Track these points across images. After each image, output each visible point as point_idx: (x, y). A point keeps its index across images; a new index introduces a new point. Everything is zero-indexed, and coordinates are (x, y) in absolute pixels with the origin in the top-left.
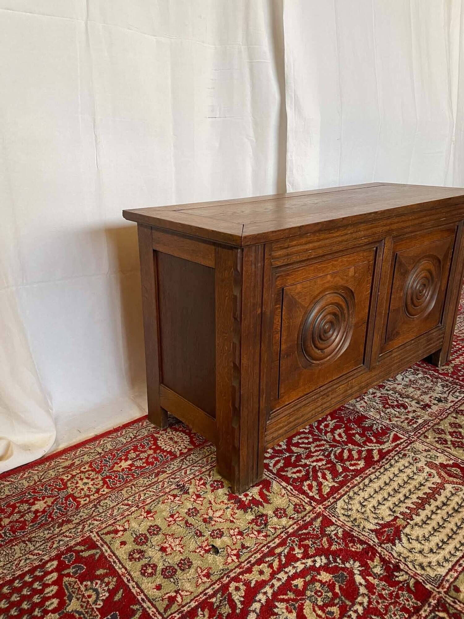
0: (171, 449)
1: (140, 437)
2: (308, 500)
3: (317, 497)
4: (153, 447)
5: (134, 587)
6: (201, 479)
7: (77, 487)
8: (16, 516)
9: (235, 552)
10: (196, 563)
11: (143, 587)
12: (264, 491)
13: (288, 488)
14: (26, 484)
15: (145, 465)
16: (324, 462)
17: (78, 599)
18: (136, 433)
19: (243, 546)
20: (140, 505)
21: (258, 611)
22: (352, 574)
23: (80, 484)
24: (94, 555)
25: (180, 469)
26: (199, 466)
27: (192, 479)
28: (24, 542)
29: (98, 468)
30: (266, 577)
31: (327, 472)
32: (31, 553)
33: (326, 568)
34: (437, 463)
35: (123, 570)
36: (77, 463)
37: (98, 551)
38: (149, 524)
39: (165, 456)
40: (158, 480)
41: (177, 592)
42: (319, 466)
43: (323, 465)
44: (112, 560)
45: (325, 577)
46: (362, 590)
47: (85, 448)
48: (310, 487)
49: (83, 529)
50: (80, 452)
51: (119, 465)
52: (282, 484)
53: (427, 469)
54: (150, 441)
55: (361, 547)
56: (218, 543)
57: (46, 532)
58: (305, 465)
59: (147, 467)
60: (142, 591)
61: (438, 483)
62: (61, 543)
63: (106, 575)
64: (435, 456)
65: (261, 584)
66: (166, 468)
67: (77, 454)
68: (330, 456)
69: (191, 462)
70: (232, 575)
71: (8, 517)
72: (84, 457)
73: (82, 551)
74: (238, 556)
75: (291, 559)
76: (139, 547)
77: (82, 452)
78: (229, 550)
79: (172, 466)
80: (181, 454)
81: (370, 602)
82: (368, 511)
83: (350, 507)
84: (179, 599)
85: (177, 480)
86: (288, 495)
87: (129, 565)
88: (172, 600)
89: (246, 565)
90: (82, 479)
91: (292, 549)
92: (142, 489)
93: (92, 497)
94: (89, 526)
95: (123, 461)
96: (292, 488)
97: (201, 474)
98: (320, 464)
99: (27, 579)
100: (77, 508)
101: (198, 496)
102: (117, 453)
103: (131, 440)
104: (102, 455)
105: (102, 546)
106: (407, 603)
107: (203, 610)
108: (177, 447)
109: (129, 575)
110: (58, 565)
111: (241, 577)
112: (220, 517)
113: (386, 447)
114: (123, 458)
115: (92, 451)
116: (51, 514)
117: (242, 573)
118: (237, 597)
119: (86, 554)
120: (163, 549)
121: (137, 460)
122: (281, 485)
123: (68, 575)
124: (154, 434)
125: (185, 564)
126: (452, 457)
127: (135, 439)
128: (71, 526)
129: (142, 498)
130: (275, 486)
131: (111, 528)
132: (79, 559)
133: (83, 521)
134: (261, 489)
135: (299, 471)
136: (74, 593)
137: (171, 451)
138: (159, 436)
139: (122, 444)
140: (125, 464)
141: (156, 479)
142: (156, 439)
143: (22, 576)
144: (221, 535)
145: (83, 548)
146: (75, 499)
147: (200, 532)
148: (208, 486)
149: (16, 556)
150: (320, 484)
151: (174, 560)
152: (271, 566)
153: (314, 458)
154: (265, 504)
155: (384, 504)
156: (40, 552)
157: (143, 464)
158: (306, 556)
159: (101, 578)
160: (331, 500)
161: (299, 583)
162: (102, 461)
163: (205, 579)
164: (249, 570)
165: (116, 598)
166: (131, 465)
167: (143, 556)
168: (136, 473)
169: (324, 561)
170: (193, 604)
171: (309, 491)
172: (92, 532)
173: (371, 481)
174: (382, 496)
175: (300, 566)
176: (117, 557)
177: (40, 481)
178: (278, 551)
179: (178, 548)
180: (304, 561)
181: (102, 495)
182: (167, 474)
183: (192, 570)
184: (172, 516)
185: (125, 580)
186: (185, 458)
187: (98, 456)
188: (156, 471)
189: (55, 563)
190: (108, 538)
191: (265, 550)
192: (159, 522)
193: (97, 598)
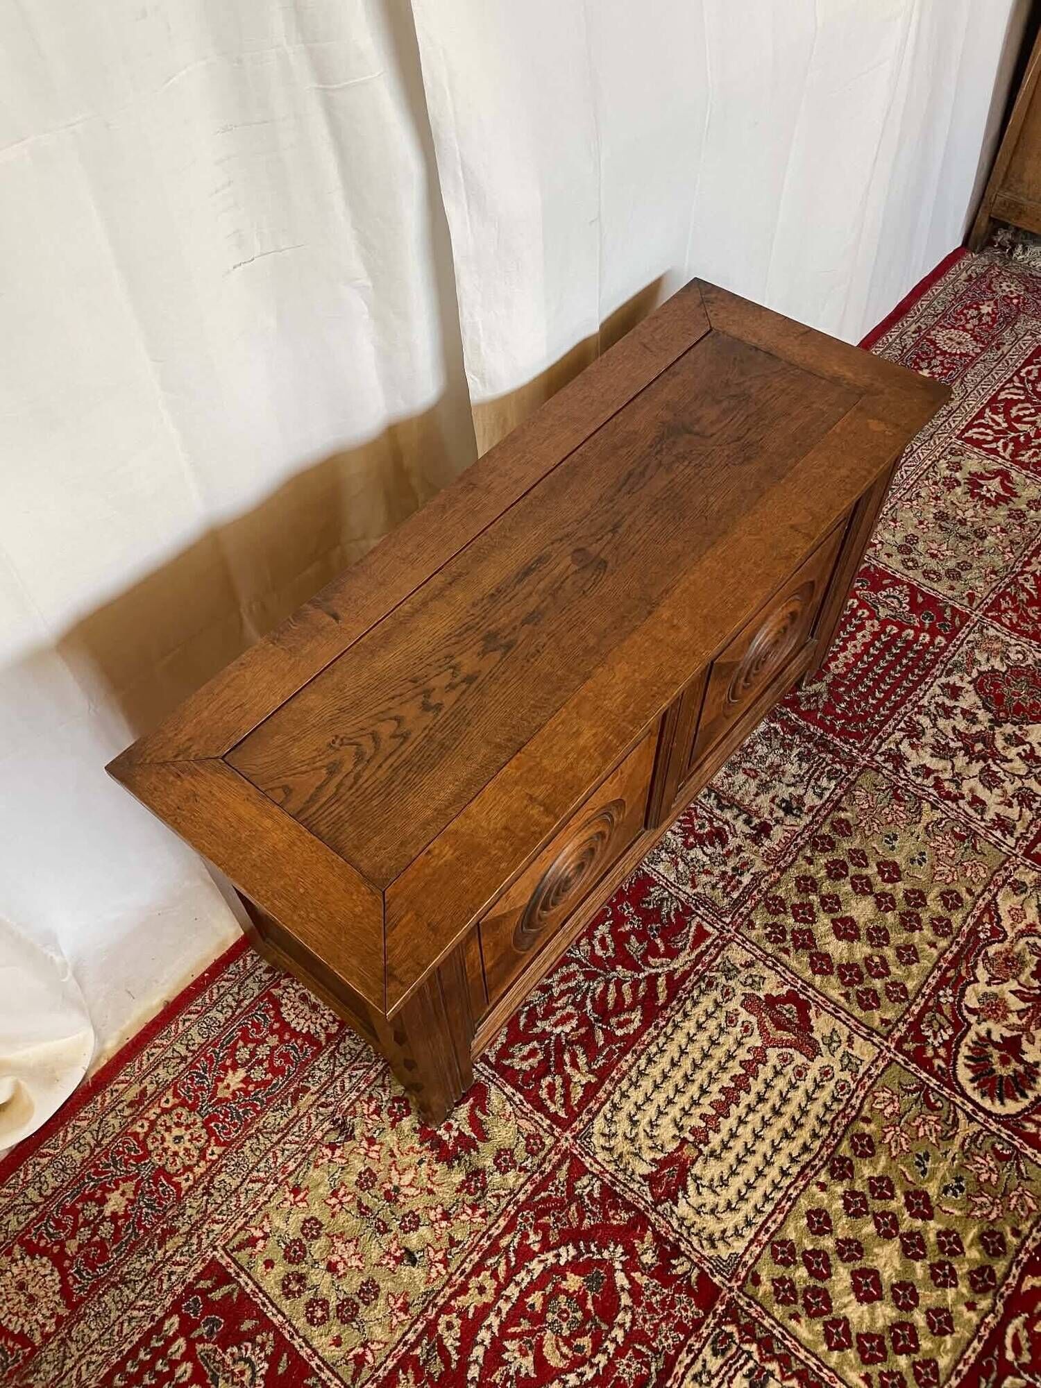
0: (309, 1027)
1: (246, 1002)
2: (548, 1122)
3: (562, 1114)
4: (276, 1026)
5: (301, 1347)
6: (371, 1098)
7: (165, 1150)
8: (85, 1233)
9: (440, 1256)
10: (386, 1286)
11: (315, 1343)
12: (478, 1113)
13: (516, 1099)
14: (78, 1157)
15: (270, 1076)
16: (574, 1023)
17: (227, 1380)
18: (238, 994)
19: (453, 1243)
20: (281, 1177)
21: (481, 1361)
22: (611, 1270)
23: (169, 1143)
24: (229, 1295)
25: (332, 1079)
26: (364, 1066)
27: (356, 1100)
28: (114, 1285)
29: (190, 1097)
30: (488, 1298)
31: (579, 1050)
32: (131, 1306)
33: (575, 1266)
34: (761, 994)
35: (280, 1317)
36: (151, 1089)
37: (234, 1286)
38: (302, 1217)
39: (301, 1047)
40: (298, 1112)
41: (364, 1345)
42: (567, 1034)
43: (573, 1030)
44: (259, 1302)
45: (573, 1282)
46: (625, 1300)
47: (155, 1047)
48: (551, 1088)
49: (200, 1243)
50: (148, 1059)
51: (225, 1083)
52: (506, 1090)
53: (744, 1015)
54: (267, 1011)
55: (626, 1216)
56: (413, 1241)
57: (143, 1260)
58: (544, 1035)
59: (274, 1082)
60: (315, 1352)
61: (757, 1048)
62: (174, 1278)
63: (256, 1331)
64: (761, 977)
65: (483, 1311)
66: (307, 1078)
67: (145, 1067)
68: (585, 1006)
69: (348, 1057)
70: (440, 1301)
71: (73, 1236)
72: (158, 1071)
73: (210, 1290)
74: (446, 1262)
75: (525, 1254)
76: (294, 1268)
77: (152, 1059)
78: (432, 1253)
79: (318, 1073)
80: (329, 1037)
81: (634, 1322)
82: (642, 1135)
83: (613, 1129)
84: (369, 1358)
85: (331, 1108)
86: (516, 1116)
87: (285, 1305)
88: (360, 1360)
89: (458, 1279)
90: (168, 1129)
91: (525, 1236)
92: (275, 1138)
93: (196, 1169)
94: (208, 1237)
95: (230, 1072)
96: (522, 1097)
97: (368, 1087)
98: (567, 1029)
99: (143, 1356)
100: (179, 1199)
101: (371, 1141)
102: (214, 1051)
103: (234, 1013)
104: (190, 1060)
105: (238, 1275)
106: (684, 1314)
107: (405, 1372)
108: (318, 1021)
109: (291, 1325)
110: (180, 1323)
111: (453, 1303)
112: (411, 1185)
113: (680, 963)
114: (228, 1062)
115: (169, 1054)
116: (140, 1221)
117: (453, 1296)
118: (450, 1342)
119: (217, 1295)
120: (332, 1268)
121: (253, 1065)
122: (505, 1094)
123: (201, 1339)
124: (272, 990)
125: (369, 1291)
126: (788, 976)
127: (239, 1011)
128: (179, 1240)
129: (280, 1160)
130: (495, 1097)
131: (242, 1236)
132: (210, 1306)
133: (195, 1227)
134: (473, 1107)
135: (533, 1053)
136: (218, 1370)
137: (308, 1032)
138: (281, 993)
139: (219, 1027)
140: (234, 1079)
141: (294, 1112)
142: (277, 1004)
143: (133, 1353)
144: (416, 1224)
145: (209, 1283)
146: (169, 1177)
147: (384, 1224)
148: (384, 1115)
149: (113, 1316)
150: (567, 1081)
151: (352, 1285)
152: (494, 1275)
153: (559, 1014)
154: (479, 1143)
155: (667, 1113)
156: (147, 1303)
157: (266, 1074)
158: (546, 1246)
159: (250, 1336)
160: (585, 1117)
161: (536, 1299)
162: (192, 1079)
163: (402, 1316)
164: (463, 1289)
165: (281, 1370)
166: (246, 1080)
167: (304, 1286)
168: (258, 1099)
169: (573, 1252)
170: (390, 1364)
171: (549, 1103)
172: (215, 1248)
173: (650, 1061)
174: (665, 1096)
175: (536, 1267)
176: (265, 1295)
177: (98, 1144)
178: (503, 1243)
179: (354, 1262)
180: (543, 1257)
181: (214, 1162)
182: (312, 1094)
183: (381, 1302)
184: (334, 1194)
185: (287, 1336)
186: (337, 1048)
187: (183, 1066)
188: (292, 1090)
189: (175, 1319)
190: (242, 1256)
191: (486, 1243)
192: (316, 1210)
193: (254, 1373)
